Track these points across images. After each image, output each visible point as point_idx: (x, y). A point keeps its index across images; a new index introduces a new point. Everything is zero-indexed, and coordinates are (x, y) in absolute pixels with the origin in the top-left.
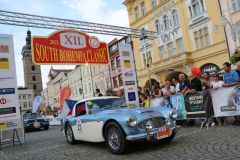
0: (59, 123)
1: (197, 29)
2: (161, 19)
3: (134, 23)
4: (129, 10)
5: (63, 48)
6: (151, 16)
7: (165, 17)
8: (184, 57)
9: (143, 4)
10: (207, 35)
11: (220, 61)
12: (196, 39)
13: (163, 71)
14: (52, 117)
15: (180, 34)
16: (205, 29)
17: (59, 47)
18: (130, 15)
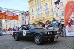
0: (6, 34)
1: (46, 11)
2: (37, 8)
3: (30, 8)
4: (29, 4)
5: (7, 16)
6: (35, 6)
7: (39, 7)
8: (42, 18)
9: (33, 3)
10: (48, 13)
11: (51, 20)
12: (46, 14)
13: (37, 21)
14: (4, 32)
15: (42, 12)
16: (48, 11)
17: (6, 15)
18: (29, 5)
